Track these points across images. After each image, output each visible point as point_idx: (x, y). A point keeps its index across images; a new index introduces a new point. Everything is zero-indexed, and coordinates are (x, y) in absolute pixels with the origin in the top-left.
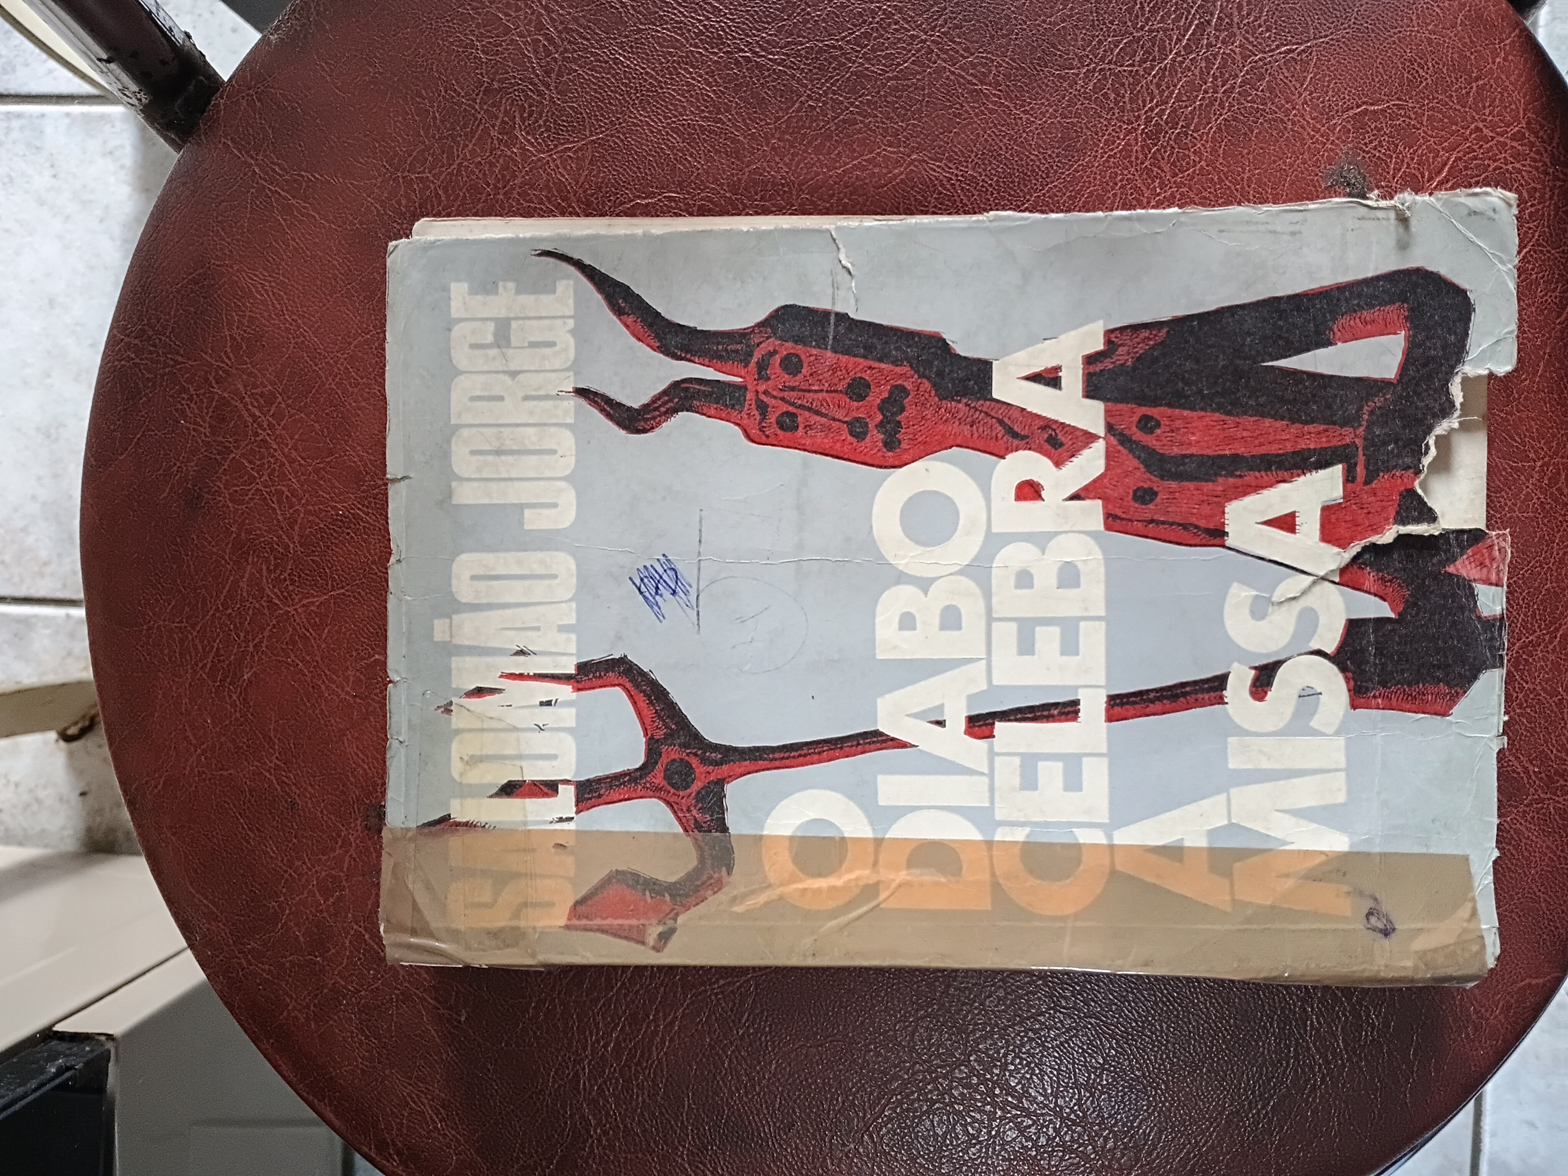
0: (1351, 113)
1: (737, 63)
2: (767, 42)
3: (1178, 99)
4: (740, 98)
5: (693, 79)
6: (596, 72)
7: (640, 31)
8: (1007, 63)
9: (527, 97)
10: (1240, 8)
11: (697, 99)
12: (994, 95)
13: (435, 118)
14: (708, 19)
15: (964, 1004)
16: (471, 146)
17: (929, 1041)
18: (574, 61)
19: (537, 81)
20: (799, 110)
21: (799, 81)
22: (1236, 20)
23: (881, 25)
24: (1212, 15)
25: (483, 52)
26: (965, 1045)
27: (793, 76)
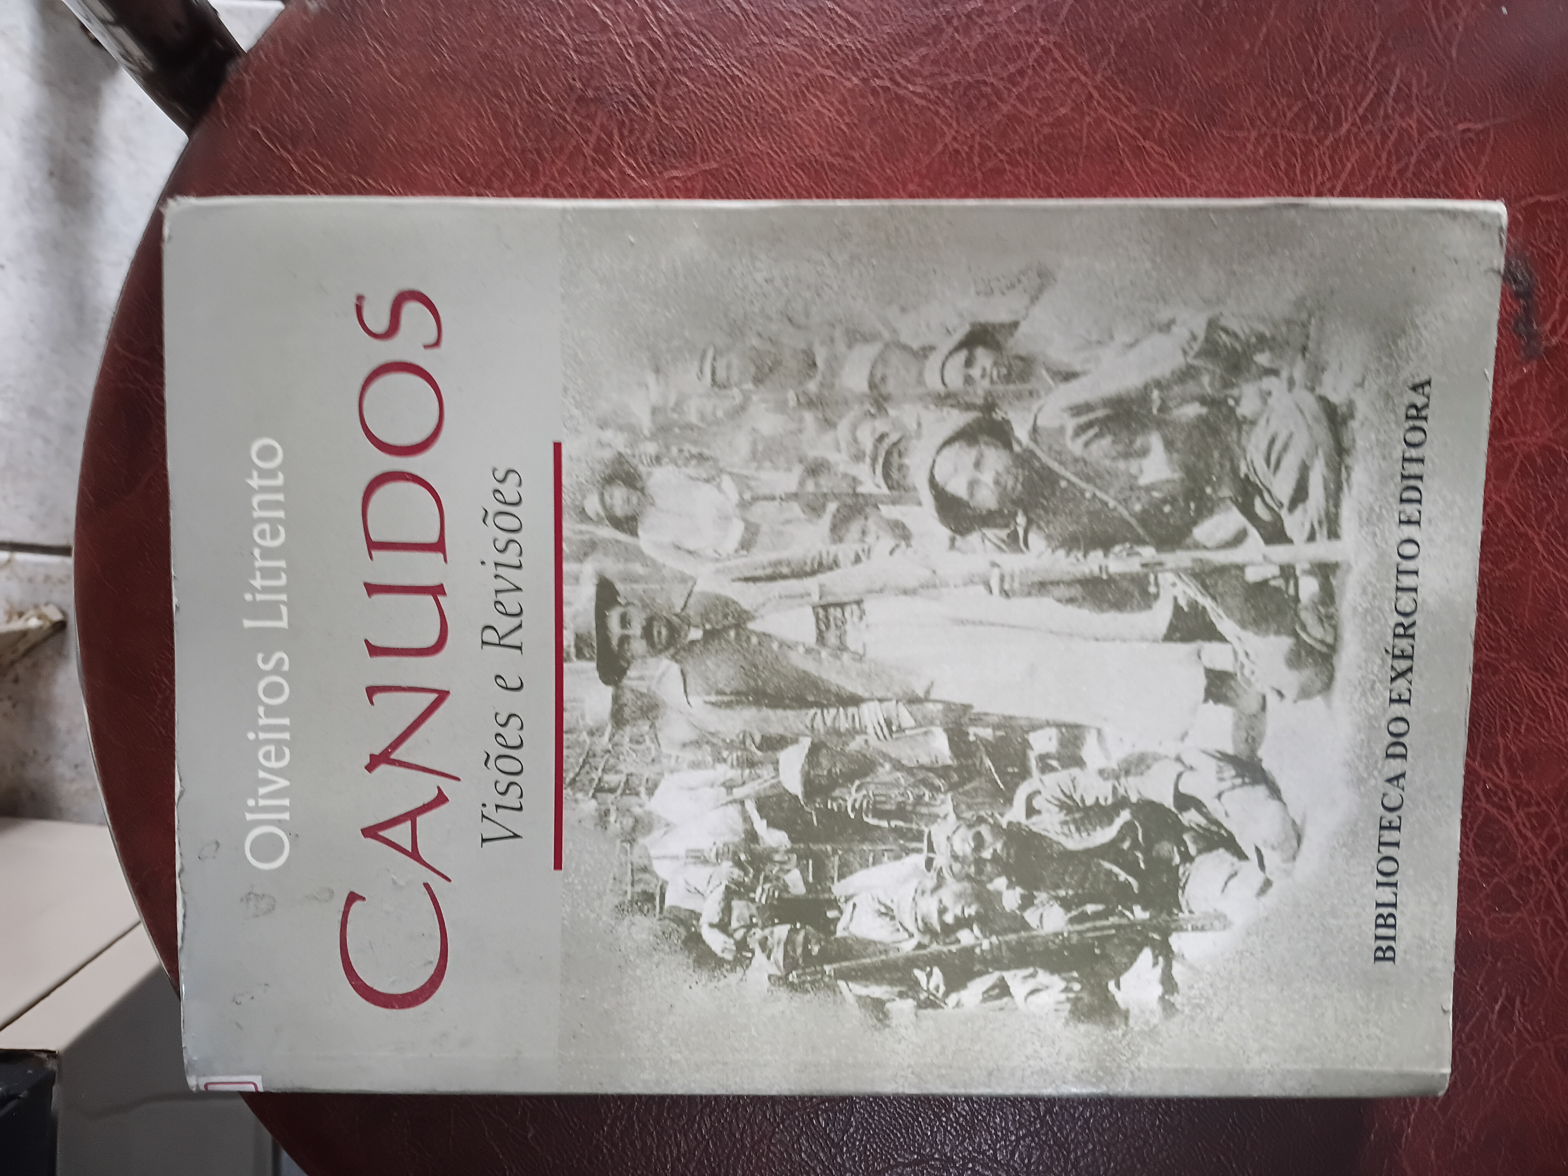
0: (1523, 203)
1: (874, 91)
2: (911, 71)
3: (1352, 174)
4: (877, 134)
5: (824, 106)
6: (710, 87)
7: (762, 43)
8: (1174, 119)
9: (627, 110)
10: (1420, 77)
11: (827, 131)
12: (1158, 154)
13: (515, 125)
14: (842, 37)
15: (1067, 1122)
16: (559, 163)
17: (1029, 1160)
18: (685, 73)
19: (639, 92)
20: (943, 152)
21: (944, 120)
22: (1415, 90)
23: (1039, 64)
24: (1391, 83)
25: (576, 51)
26: (1066, 1163)
27: (937, 113)
